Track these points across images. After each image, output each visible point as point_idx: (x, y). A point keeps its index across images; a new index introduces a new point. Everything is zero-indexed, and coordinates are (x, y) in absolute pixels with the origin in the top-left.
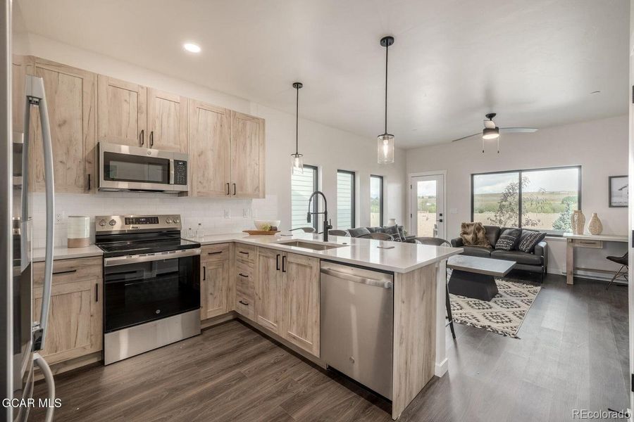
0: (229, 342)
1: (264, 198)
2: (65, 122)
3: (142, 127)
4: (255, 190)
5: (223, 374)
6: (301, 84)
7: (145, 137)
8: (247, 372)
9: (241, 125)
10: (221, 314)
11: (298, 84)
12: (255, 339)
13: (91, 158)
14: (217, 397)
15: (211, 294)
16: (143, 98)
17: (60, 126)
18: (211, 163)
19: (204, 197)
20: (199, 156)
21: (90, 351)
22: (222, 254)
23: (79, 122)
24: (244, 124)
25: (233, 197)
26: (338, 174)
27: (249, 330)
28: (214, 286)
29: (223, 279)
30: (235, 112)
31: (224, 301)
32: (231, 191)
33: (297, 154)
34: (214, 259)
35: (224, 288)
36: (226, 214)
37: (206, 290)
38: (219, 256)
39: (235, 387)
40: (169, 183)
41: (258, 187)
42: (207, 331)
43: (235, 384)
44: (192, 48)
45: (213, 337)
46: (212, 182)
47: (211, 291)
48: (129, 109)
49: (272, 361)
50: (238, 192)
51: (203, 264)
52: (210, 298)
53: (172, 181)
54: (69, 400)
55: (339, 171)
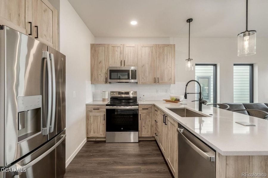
0: (146, 151)
1: (175, 84)
2: (101, 62)
3: (122, 59)
4: (170, 80)
5: (134, 165)
6: (192, 19)
7: (123, 62)
8: (143, 170)
9: (161, 50)
10: (148, 136)
11: (189, 19)
12: (158, 154)
13: (107, 72)
14: (125, 175)
15: (144, 126)
16: (122, 49)
17: (99, 63)
18: (147, 70)
19: (144, 84)
20: (142, 67)
21: (103, 136)
22: (148, 109)
23: (104, 61)
24: (163, 50)
25: (157, 84)
26: (234, 66)
27: (158, 148)
28: (145, 123)
29: (149, 121)
30: (159, 45)
31: (150, 131)
32: (156, 81)
33: (189, 59)
34: (145, 111)
35: (150, 125)
36: (157, 92)
37: (141, 124)
38: (147, 110)
39: (134, 174)
40: (129, 79)
41: (171, 79)
42: (141, 142)
43: (134, 173)
44: (134, 23)
45: (141, 146)
46: (148, 78)
47: (143, 125)
48: (117, 53)
49: (157, 170)
50: (160, 81)
51: (140, 113)
52: (143, 128)
53: (130, 78)
54: (92, 150)
55: (235, 65)
